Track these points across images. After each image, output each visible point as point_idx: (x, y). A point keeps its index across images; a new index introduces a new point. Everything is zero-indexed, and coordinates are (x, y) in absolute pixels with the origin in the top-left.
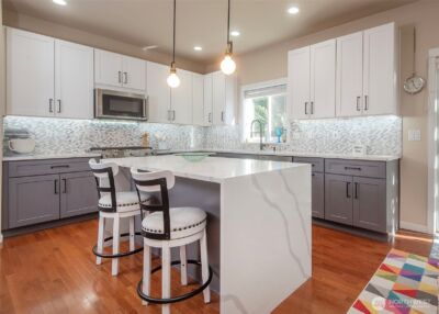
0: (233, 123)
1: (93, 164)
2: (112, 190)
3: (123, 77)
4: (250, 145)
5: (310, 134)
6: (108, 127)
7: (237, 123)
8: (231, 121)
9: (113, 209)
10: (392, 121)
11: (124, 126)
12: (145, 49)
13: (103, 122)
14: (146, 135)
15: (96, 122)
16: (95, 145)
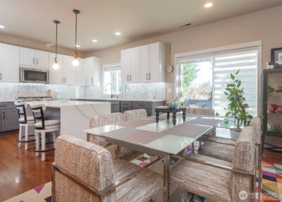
0: (99, 84)
1: (16, 103)
2: (25, 114)
3: (35, 61)
4: (107, 96)
5: (133, 90)
6: (28, 86)
7: (101, 84)
8: (97, 83)
9: (25, 122)
10: (162, 85)
11: (37, 86)
12: (48, 45)
13: (25, 84)
14: (49, 91)
15: (21, 84)
16: (20, 96)
